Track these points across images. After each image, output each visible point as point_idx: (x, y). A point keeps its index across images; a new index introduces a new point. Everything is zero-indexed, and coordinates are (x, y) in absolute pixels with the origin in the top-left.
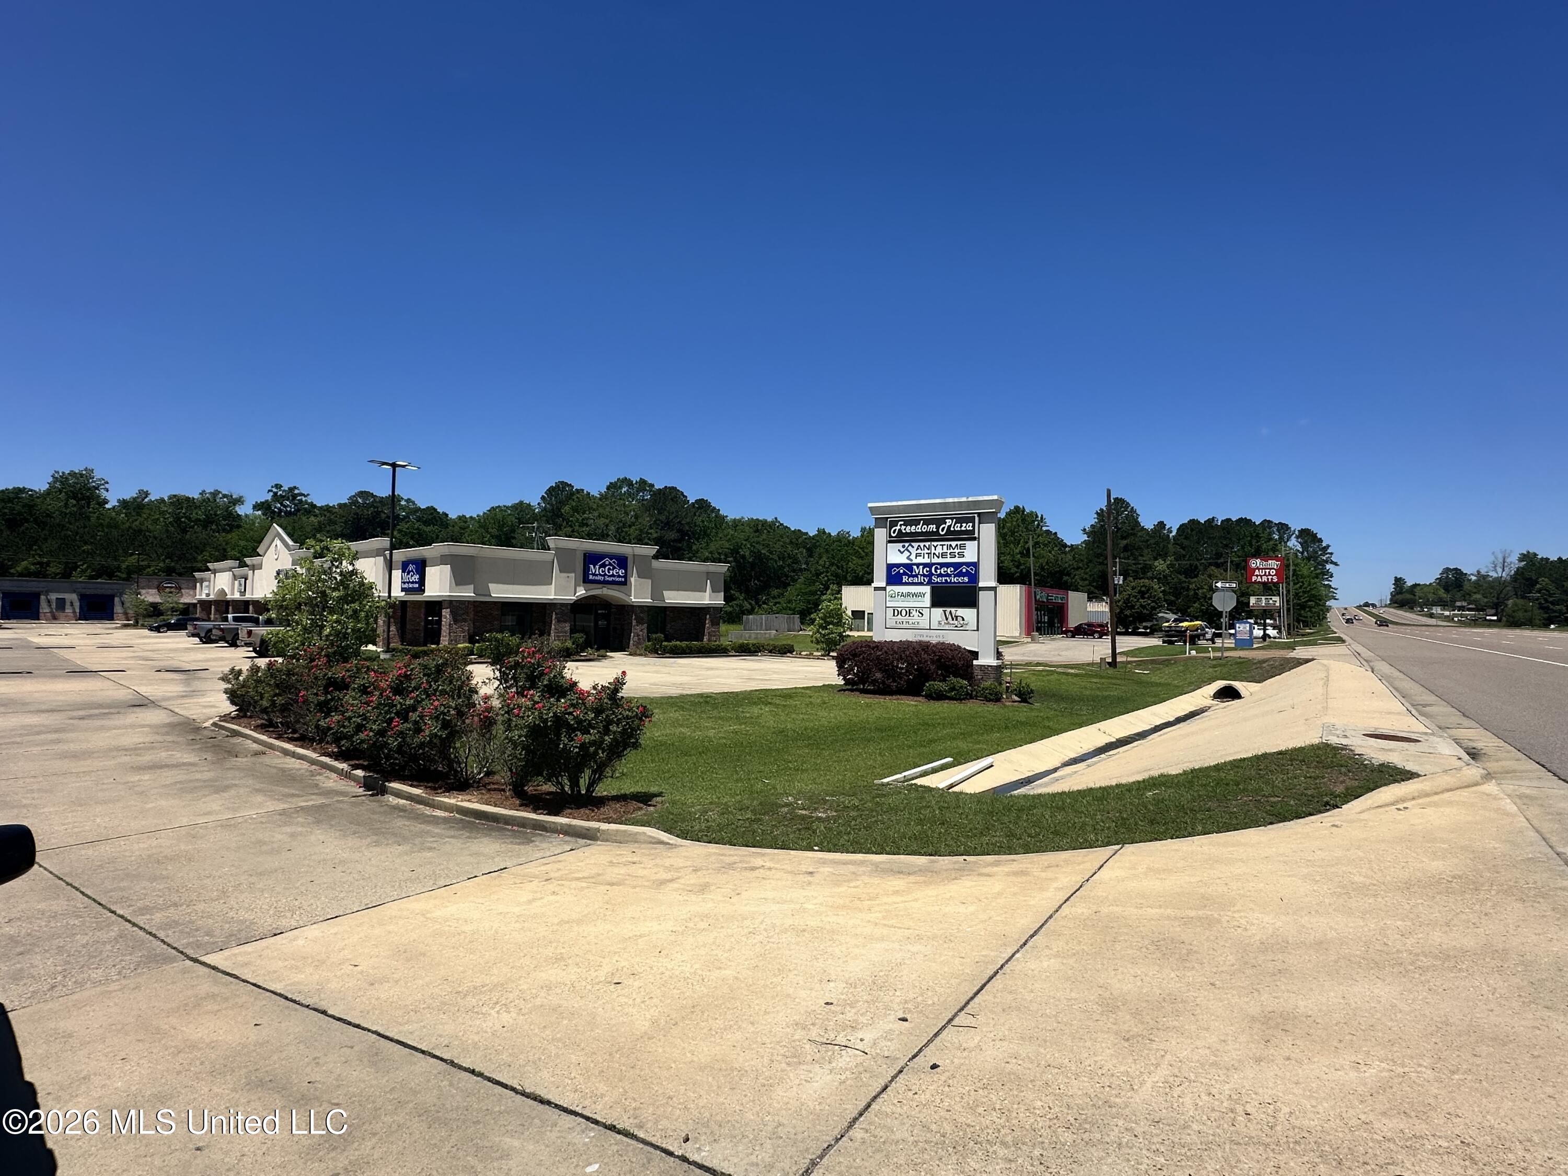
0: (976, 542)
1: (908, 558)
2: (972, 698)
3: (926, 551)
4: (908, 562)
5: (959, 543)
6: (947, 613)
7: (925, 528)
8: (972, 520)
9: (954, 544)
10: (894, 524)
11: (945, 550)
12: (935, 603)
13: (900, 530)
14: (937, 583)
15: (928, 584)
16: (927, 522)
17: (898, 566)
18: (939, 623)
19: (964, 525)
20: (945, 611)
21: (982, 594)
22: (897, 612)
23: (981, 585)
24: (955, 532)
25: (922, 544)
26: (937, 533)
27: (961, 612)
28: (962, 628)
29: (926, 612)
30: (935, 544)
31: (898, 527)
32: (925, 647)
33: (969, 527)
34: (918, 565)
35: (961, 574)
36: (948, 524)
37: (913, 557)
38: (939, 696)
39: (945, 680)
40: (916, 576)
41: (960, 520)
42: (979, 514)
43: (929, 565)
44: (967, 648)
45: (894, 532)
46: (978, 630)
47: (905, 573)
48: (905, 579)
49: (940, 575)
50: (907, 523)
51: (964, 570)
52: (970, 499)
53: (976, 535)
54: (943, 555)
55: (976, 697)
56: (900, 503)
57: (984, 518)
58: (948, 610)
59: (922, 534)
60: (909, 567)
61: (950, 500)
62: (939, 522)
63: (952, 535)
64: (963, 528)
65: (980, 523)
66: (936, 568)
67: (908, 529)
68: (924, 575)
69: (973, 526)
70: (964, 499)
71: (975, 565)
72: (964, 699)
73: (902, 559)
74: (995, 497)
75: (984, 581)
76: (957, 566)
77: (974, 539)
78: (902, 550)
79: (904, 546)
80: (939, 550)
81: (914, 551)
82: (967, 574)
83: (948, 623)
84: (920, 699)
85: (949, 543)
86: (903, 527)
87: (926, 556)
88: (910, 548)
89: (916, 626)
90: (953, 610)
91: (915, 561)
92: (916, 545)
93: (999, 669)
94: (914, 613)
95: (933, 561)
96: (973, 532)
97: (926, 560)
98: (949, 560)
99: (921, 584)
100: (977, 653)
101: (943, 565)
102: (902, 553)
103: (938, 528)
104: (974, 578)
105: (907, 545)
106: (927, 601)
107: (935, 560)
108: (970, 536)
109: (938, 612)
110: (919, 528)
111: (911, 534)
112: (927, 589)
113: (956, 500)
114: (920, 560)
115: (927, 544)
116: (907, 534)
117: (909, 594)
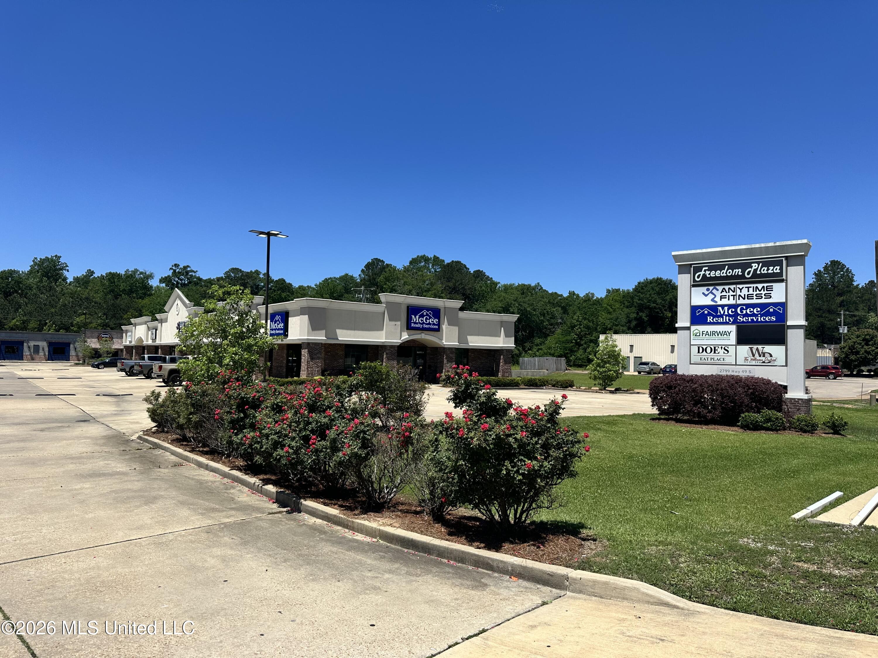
0: (784, 284)
1: (713, 300)
2: (784, 429)
3: (731, 293)
4: (713, 303)
5: (765, 285)
6: (754, 351)
7: (730, 273)
8: (780, 263)
9: (760, 286)
10: (698, 269)
11: (751, 292)
12: (741, 340)
13: (704, 275)
14: (743, 322)
15: (733, 323)
16: (732, 267)
17: (702, 307)
18: (746, 359)
19: (771, 268)
20: (751, 349)
21: (790, 332)
22: (702, 349)
23: (789, 323)
24: (762, 275)
26: (743, 276)
28: (770, 363)
29: (732, 349)
31: (703, 272)
32: (736, 381)
33: (777, 269)
34: (723, 306)
35: (768, 314)
36: (754, 268)
37: (717, 299)
38: (755, 427)
39: (759, 412)
40: (721, 316)
41: (767, 264)
42: (787, 258)
43: (735, 306)
44: (779, 383)
45: (698, 277)
46: (786, 366)
47: (709, 314)
48: (710, 319)
49: (747, 315)
50: (711, 268)
51: (771, 310)
52: (778, 244)
53: (784, 277)
54: (750, 297)
55: (790, 428)
56: (704, 251)
57: (792, 261)
58: (755, 347)
59: (727, 277)
60: (714, 308)
61: (757, 246)
62: (745, 266)
63: (757, 278)
64: (770, 271)
65: (787, 266)
66: (741, 310)
67: (713, 274)
68: (729, 315)
69: (781, 269)
70: (771, 244)
71: (783, 305)
72: (780, 430)
73: (707, 301)
74: (805, 241)
75: (794, 319)
76: (763, 306)
77: (782, 281)
78: (706, 293)
79: (708, 290)
80: (745, 292)
81: (718, 294)
82: (774, 313)
83: (755, 359)
84: (736, 428)
85: (755, 285)
86: (708, 272)
87: (731, 298)
88: (714, 291)
89: (722, 362)
90: (760, 347)
91: (720, 303)
92: (720, 288)
93: (809, 400)
94: (719, 350)
95: (739, 302)
96: (781, 274)
97: (732, 302)
98: (755, 301)
99: (726, 323)
100: (785, 387)
101: (748, 306)
102: (706, 295)
103: (744, 272)
104: (782, 317)
105: (711, 288)
106: (733, 339)
107: (741, 301)
108: (778, 278)
109: (744, 350)
110: (723, 273)
111: (716, 278)
112: (733, 328)
113: (763, 245)
114: (725, 302)
115: (732, 287)
116: (711, 279)
117: (713, 333)
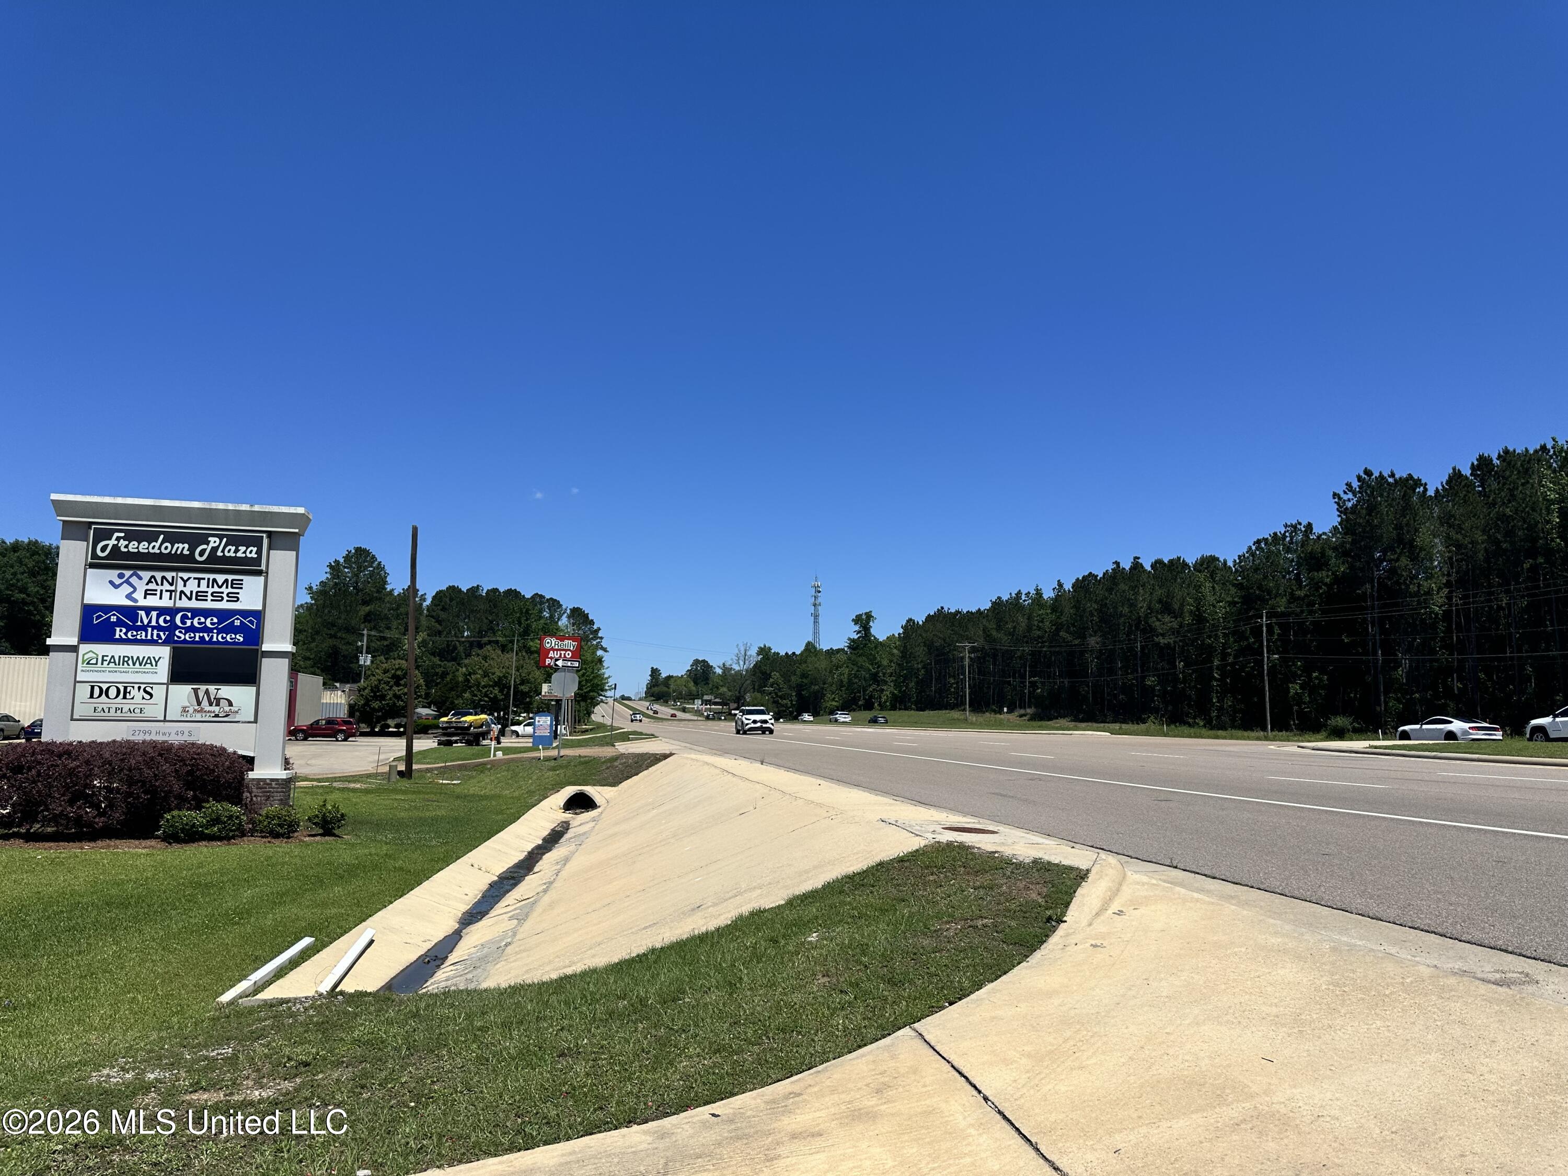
0: (262, 579)
1: (129, 597)
2: (243, 834)
3: (167, 586)
4: (129, 603)
5: (230, 577)
6: (201, 694)
7: (167, 548)
8: (257, 542)
9: (220, 578)
10: (103, 534)
11: (203, 587)
12: (178, 675)
13: (116, 547)
14: (185, 641)
15: (165, 643)
16: (172, 538)
17: (107, 609)
18: (184, 710)
19: (243, 549)
20: (196, 691)
21: (266, 663)
22: (99, 691)
23: (266, 647)
24: (225, 560)
25: (158, 575)
26: (190, 558)
27: (226, 691)
28: (226, 718)
29: (159, 692)
30: (185, 576)
31: (113, 542)
32: (163, 751)
33: (252, 553)
34: (148, 610)
35: (230, 629)
37: (139, 595)
38: (191, 836)
39: (199, 807)
40: (144, 628)
42: (270, 534)
43: (172, 612)
44: (240, 752)
45: (103, 550)
46: (256, 721)
47: (120, 623)
48: (119, 633)
49: (192, 629)
50: (130, 536)
51: (237, 623)
52: (257, 508)
53: (263, 567)
54: (200, 596)
55: (252, 832)
56: (119, 500)
57: (280, 541)
58: (203, 688)
59: (160, 557)
60: (130, 613)
61: (221, 506)
62: (196, 540)
64: (240, 554)
65: (270, 548)
66: (184, 618)
67: (133, 546)
68: (159, 628)
69: (259, 553)
70: (245, 507)
71: (258, 615)
72: (233, 837)
73: (118, 598)
74: (301, 510)
75: (273, 641)
77: (259, 573)
78: (118, 581)
79: (121, 576)
80: (192, 586)
81: (141, 587)
82: (242, 629)
83: (202, 711)
84: (153, 842)
85: (212, 576)
86: (123, 543)
87: (166, 595)
88: (134, 580)
89: (137, 715)
90: (212, 688)
91: (142, 602)
92: (146, 575)
93: (288, 781)
94: (134, 692)
95: (179, 604)
96: (257, 562)
97: (166, 602)
98: (209, 605)
99: (152, 642)
100: (250, 761)
101: (196, 612)
102: (116, 587)
103: (192, 550)
104: (254, 636)
105: (128, 573)
106: (163, 671)
107: (184, 603)
108: (253, 568)
109: (183, 693)
110: (155, 547)
111: (138, 556)
112: (164, 653)
113: (231, 507)
114: (152, 601)
115: (169, 575)
116: (129, 555)
117: (125, 660)
